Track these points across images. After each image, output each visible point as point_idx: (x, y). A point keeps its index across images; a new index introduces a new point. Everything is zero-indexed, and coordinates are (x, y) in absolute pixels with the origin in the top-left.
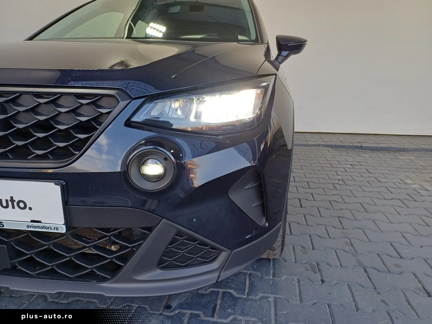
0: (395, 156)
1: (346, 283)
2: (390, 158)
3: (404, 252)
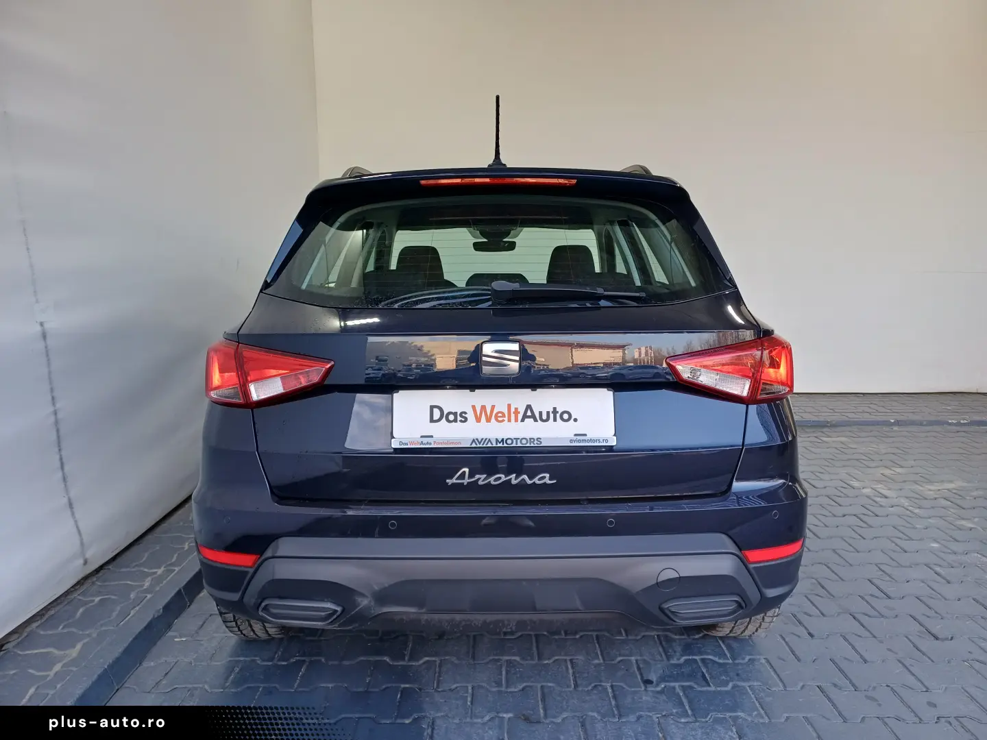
0: (822, 432)
1: (839, 635)
2: (811, 442)
3: (890, 590)
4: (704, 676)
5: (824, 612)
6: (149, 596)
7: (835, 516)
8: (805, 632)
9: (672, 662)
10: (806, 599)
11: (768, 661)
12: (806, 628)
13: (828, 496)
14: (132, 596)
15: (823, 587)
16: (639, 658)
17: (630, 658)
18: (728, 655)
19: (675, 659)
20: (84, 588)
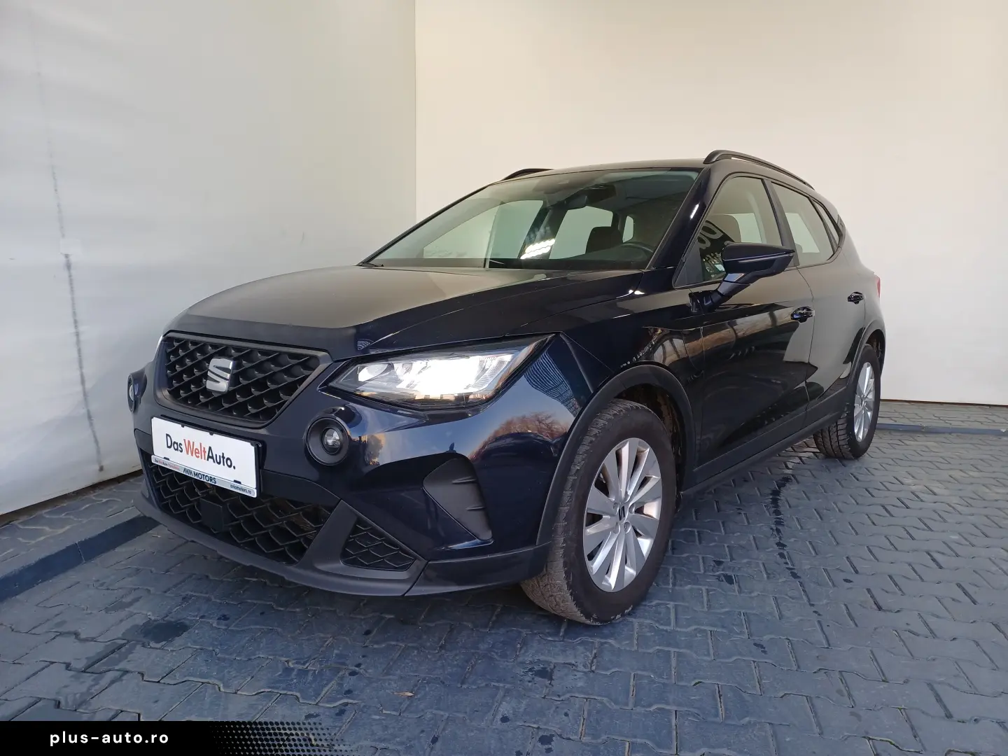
20: (101, 492)
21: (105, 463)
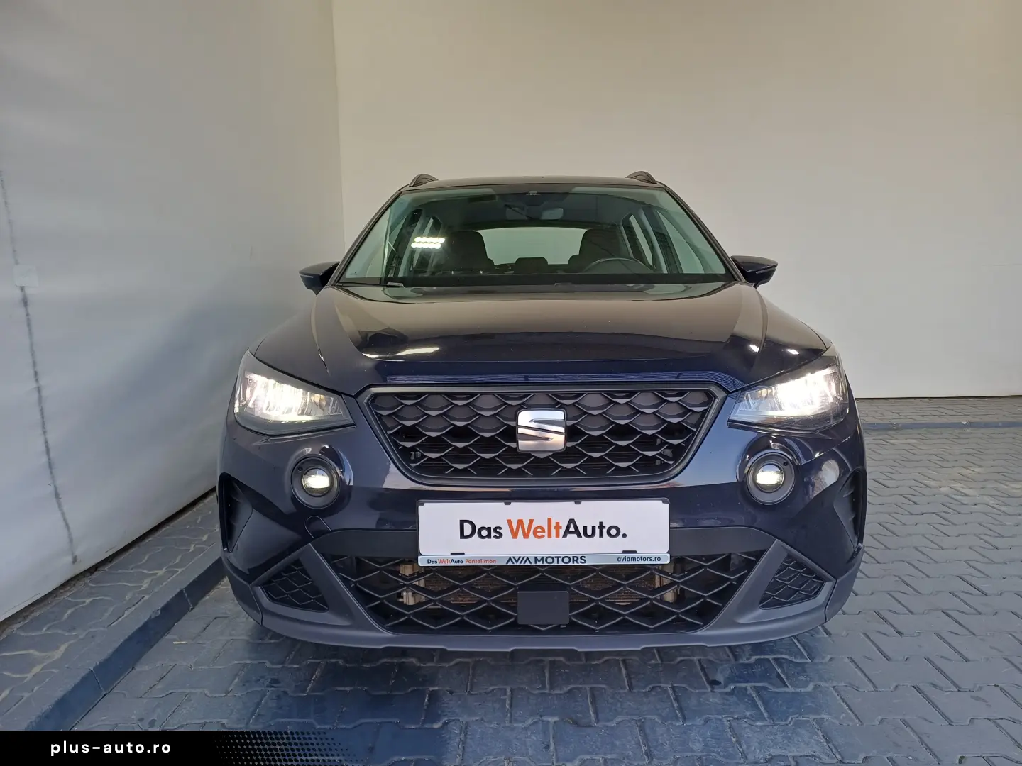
4: (779, 676)
5: (913, 610)
6: (146, 597)
7: (912, 514)
8: (893, 630)
9: (741, 662)
10: (890, 597)
11: (852, 661)
12: (893, 626)
13: (902, 495)
14: (128, 597)
15: (907, 585)
16: (702, 658)
17: (692, 658)
18: (806, 655)
19: (745, 659)
20: (74, 590)
21: (78, 552)
